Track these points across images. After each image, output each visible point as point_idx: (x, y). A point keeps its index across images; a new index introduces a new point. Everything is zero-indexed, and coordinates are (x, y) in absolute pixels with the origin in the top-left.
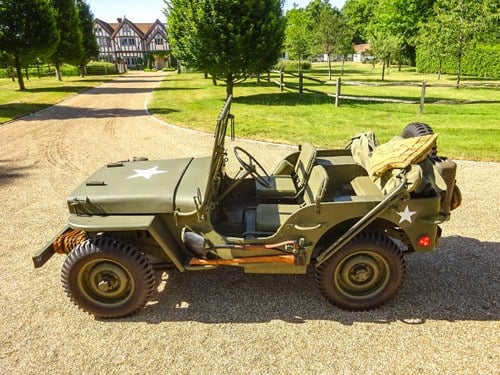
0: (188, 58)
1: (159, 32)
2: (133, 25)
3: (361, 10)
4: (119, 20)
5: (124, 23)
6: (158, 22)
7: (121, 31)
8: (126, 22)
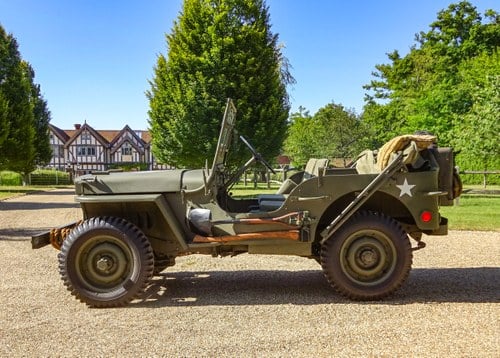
0: (172, 146)
1: (127, 140)
2: (96, 132)
4: (78, 126)
5: (83, 129)
6: (127, 129)
7: (79, 139)
8: (87, 127)
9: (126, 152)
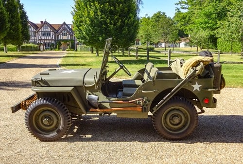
0: (84, 38)
1: (64, 29)
2: (50, 25)
3: (184, 18)
4: (42, 22)
5: (44, 24)
6: (64, 23)
7: (43, 28)
8: (46, 23)
9: (64, 35)
